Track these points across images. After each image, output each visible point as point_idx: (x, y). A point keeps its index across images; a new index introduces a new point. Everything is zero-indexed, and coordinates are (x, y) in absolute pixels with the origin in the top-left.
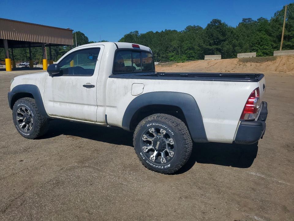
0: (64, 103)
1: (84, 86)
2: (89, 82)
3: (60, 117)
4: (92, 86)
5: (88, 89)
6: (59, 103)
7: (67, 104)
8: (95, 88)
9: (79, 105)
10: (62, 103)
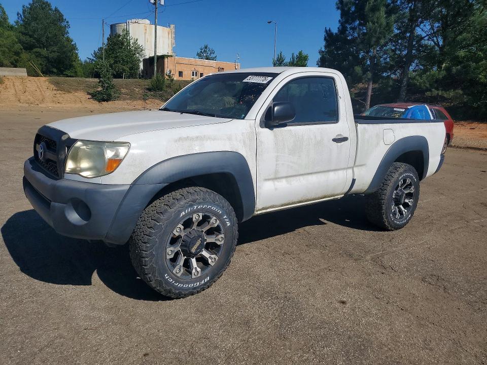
0: (295, 178)
1: (334, 140)
2: (339, 133)
3: (279, 208)
4: (345, 139)
5: (339, 144)
6: (284, 180)
7: (301, 178)
8: (349, 141)
9: (320, 174)
10: (292, 179)
